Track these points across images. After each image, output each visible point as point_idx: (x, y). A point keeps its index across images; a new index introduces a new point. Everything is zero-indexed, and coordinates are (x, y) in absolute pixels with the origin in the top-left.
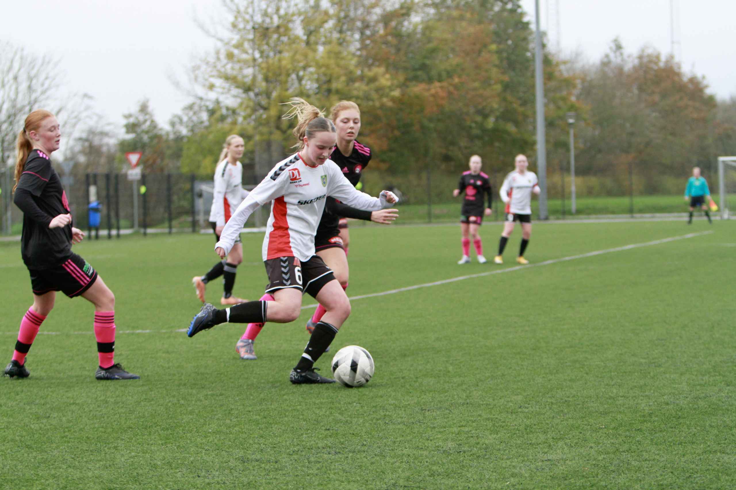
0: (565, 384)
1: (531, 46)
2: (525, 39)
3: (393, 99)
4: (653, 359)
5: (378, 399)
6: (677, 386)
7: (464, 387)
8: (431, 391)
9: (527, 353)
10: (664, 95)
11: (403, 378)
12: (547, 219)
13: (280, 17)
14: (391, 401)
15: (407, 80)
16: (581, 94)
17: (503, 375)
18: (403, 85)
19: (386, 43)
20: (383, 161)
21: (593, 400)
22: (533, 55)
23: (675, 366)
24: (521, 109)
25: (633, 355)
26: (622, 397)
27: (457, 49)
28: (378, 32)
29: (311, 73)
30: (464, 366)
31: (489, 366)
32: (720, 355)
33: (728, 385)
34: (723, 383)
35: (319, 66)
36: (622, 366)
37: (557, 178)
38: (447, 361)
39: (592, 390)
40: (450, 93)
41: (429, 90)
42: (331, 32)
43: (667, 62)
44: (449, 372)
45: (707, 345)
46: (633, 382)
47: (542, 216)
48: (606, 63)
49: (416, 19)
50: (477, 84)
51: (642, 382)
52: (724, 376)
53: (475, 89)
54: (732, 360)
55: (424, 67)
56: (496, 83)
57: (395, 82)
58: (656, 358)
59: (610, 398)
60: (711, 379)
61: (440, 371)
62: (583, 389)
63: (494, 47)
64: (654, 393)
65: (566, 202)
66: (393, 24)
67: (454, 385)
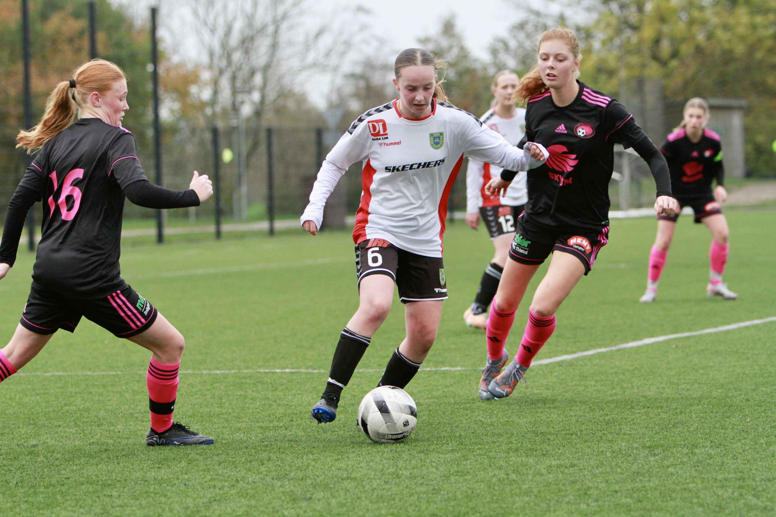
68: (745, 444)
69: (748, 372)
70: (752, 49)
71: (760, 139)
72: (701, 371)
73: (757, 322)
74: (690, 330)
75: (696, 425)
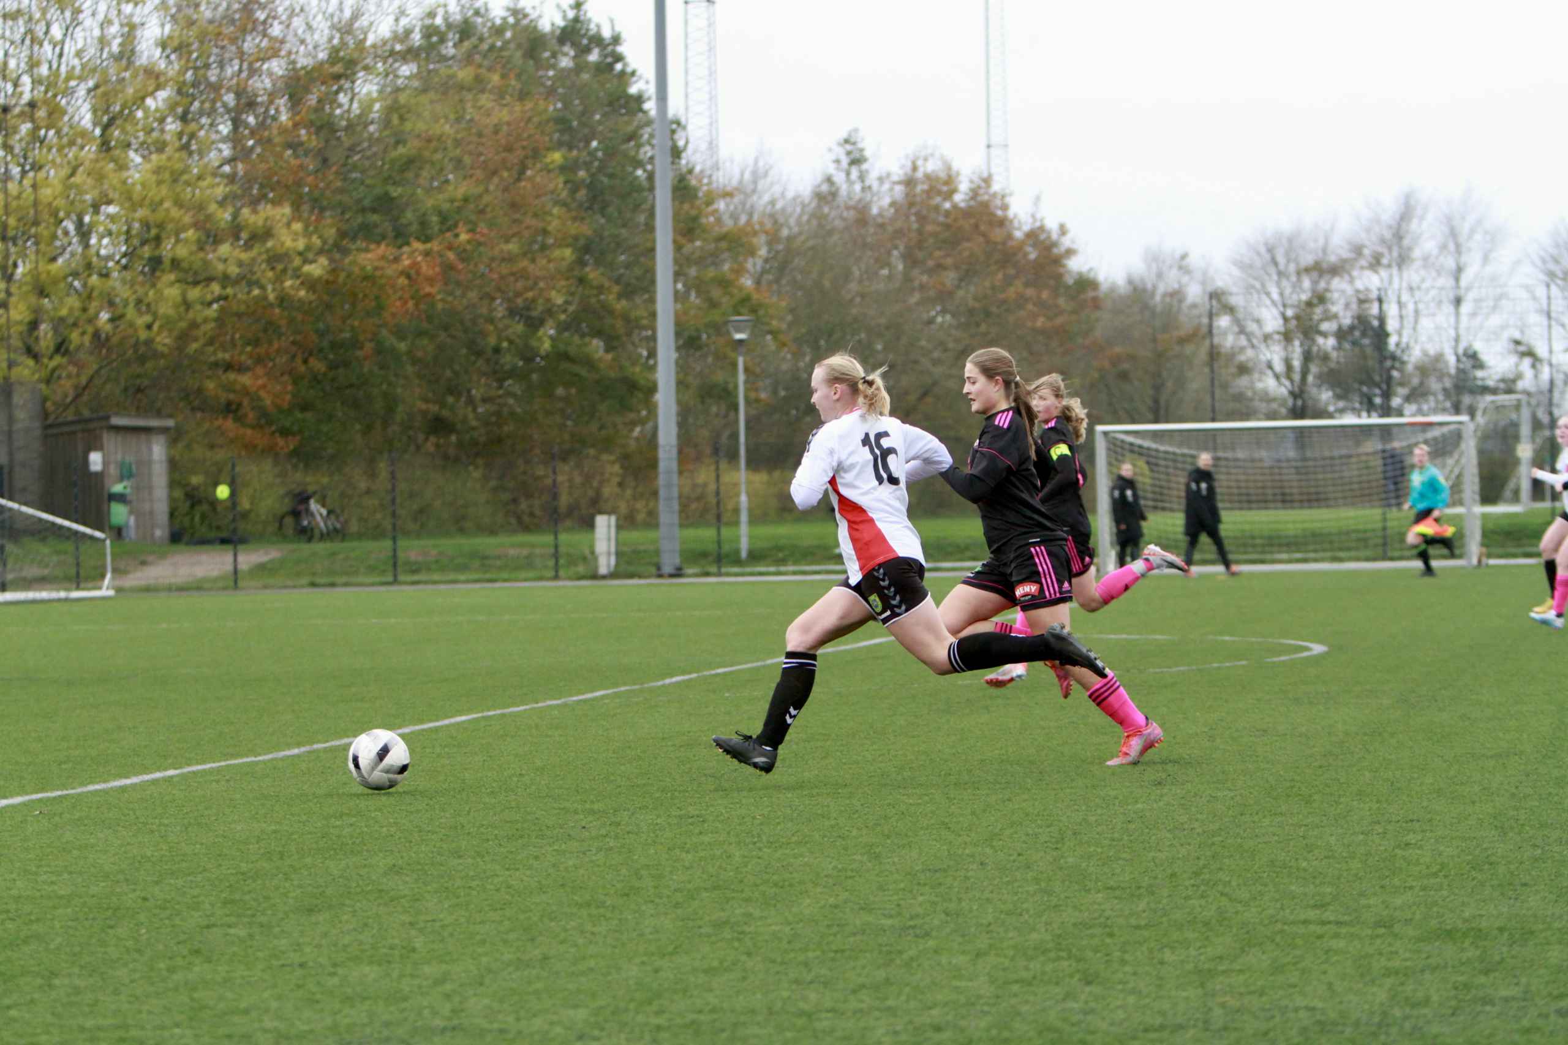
0: (692, 979)
1: (647, 152)
2: (633, 136)
3: (311, 284)
4: (912, 918)
5: (236, 1019)
6: (963, 984)
7: (448, 987)
8: (365, 999)
9: (608, 903)
10: (967, 275)
11: (302, 965)
12: (678, 573)
13: (36, 82)
14: (268, 1024)
15: (342, 234)
16: (764, 272)
17: (546, 958)
18: (337, 249)
19: (295, 146)
20: (285, 432)
21: (760, 1018)
22: (651, 177)
23: (963, 936)
24: (622, 305)
25: (862, 909)
26: (828, 1011)
27: (467, 160)
28: (274, 119)
29: (112, 218)
30: (451, 935)
31: (512, 936)
32: (1075, 907)
33: (1089, 983)
34: (1077, 976)
35: (130, 200)
36: (835, 935)
37: (704, 475)
38: (411, 924)
39: (759, 996)
40: (449, 267)
41: (396, 260)
42: (162, 120)
43: (975, 193)
44: (414, 950)
45: (1043, 885)
46: (859, 975)
47: (667, 569)
48: (826, 195)
49: (367, 86)
50: (513, 247)
51: (881, 974)
52: (1079, 960)
53: (509, 259)
54: (1102, 920)
55: (385, 204)
56: (561, 244)
57: (316, 241)
58: (917, 916)
59: (802, 1013)
60: (1049, 967)
61: (392, 948)
62: (738, 993)
63: (557, 157)
64: (907, 1001)
65: (726, 532)
66: (312, 99)
67: (425, 983)
68: (134, 971)
69: (149, 854)
70: (184, 337)
71: (196, 480)
72: (75, 853)
73: (171, 772)
74: (64, 787)
75: (59, 940)
